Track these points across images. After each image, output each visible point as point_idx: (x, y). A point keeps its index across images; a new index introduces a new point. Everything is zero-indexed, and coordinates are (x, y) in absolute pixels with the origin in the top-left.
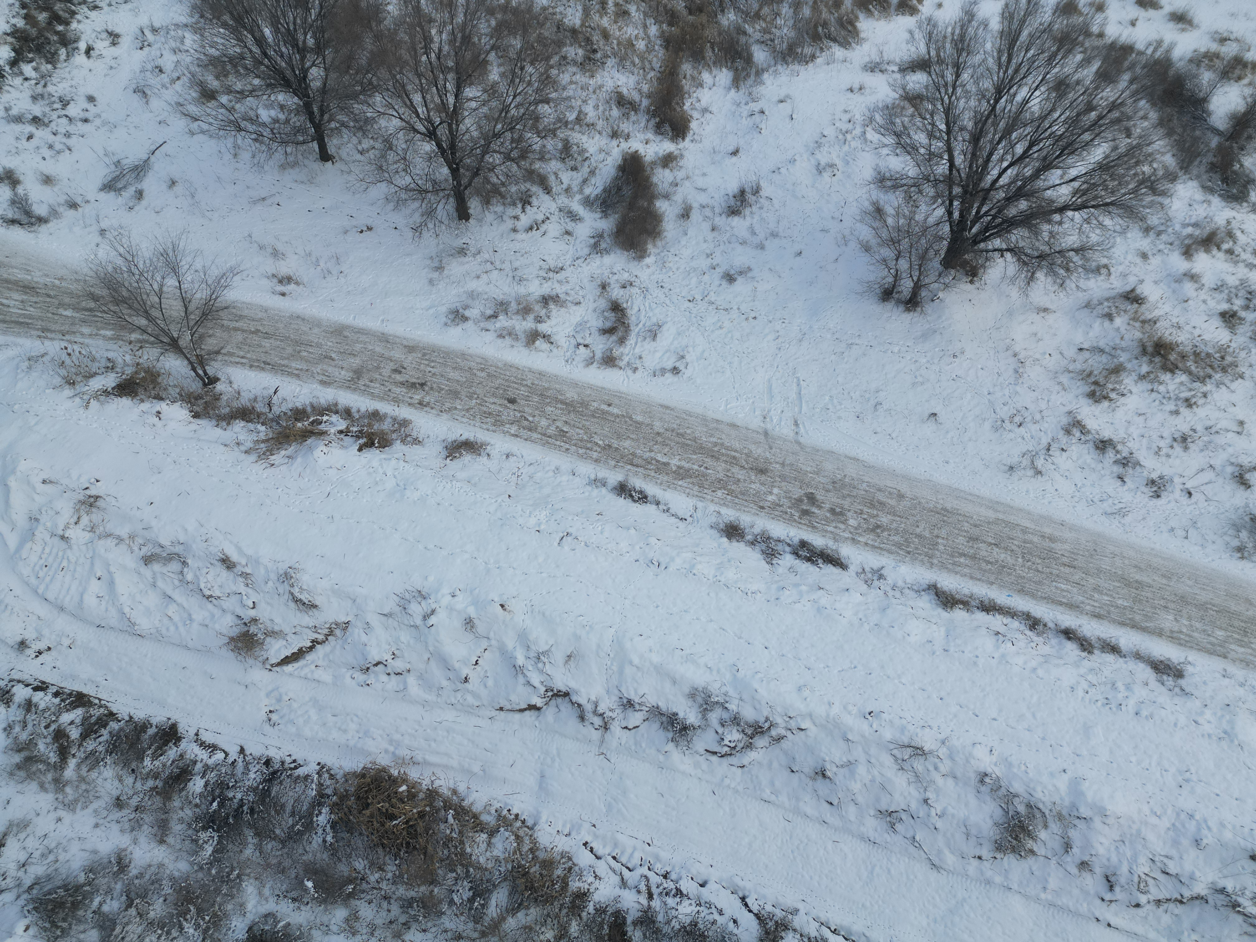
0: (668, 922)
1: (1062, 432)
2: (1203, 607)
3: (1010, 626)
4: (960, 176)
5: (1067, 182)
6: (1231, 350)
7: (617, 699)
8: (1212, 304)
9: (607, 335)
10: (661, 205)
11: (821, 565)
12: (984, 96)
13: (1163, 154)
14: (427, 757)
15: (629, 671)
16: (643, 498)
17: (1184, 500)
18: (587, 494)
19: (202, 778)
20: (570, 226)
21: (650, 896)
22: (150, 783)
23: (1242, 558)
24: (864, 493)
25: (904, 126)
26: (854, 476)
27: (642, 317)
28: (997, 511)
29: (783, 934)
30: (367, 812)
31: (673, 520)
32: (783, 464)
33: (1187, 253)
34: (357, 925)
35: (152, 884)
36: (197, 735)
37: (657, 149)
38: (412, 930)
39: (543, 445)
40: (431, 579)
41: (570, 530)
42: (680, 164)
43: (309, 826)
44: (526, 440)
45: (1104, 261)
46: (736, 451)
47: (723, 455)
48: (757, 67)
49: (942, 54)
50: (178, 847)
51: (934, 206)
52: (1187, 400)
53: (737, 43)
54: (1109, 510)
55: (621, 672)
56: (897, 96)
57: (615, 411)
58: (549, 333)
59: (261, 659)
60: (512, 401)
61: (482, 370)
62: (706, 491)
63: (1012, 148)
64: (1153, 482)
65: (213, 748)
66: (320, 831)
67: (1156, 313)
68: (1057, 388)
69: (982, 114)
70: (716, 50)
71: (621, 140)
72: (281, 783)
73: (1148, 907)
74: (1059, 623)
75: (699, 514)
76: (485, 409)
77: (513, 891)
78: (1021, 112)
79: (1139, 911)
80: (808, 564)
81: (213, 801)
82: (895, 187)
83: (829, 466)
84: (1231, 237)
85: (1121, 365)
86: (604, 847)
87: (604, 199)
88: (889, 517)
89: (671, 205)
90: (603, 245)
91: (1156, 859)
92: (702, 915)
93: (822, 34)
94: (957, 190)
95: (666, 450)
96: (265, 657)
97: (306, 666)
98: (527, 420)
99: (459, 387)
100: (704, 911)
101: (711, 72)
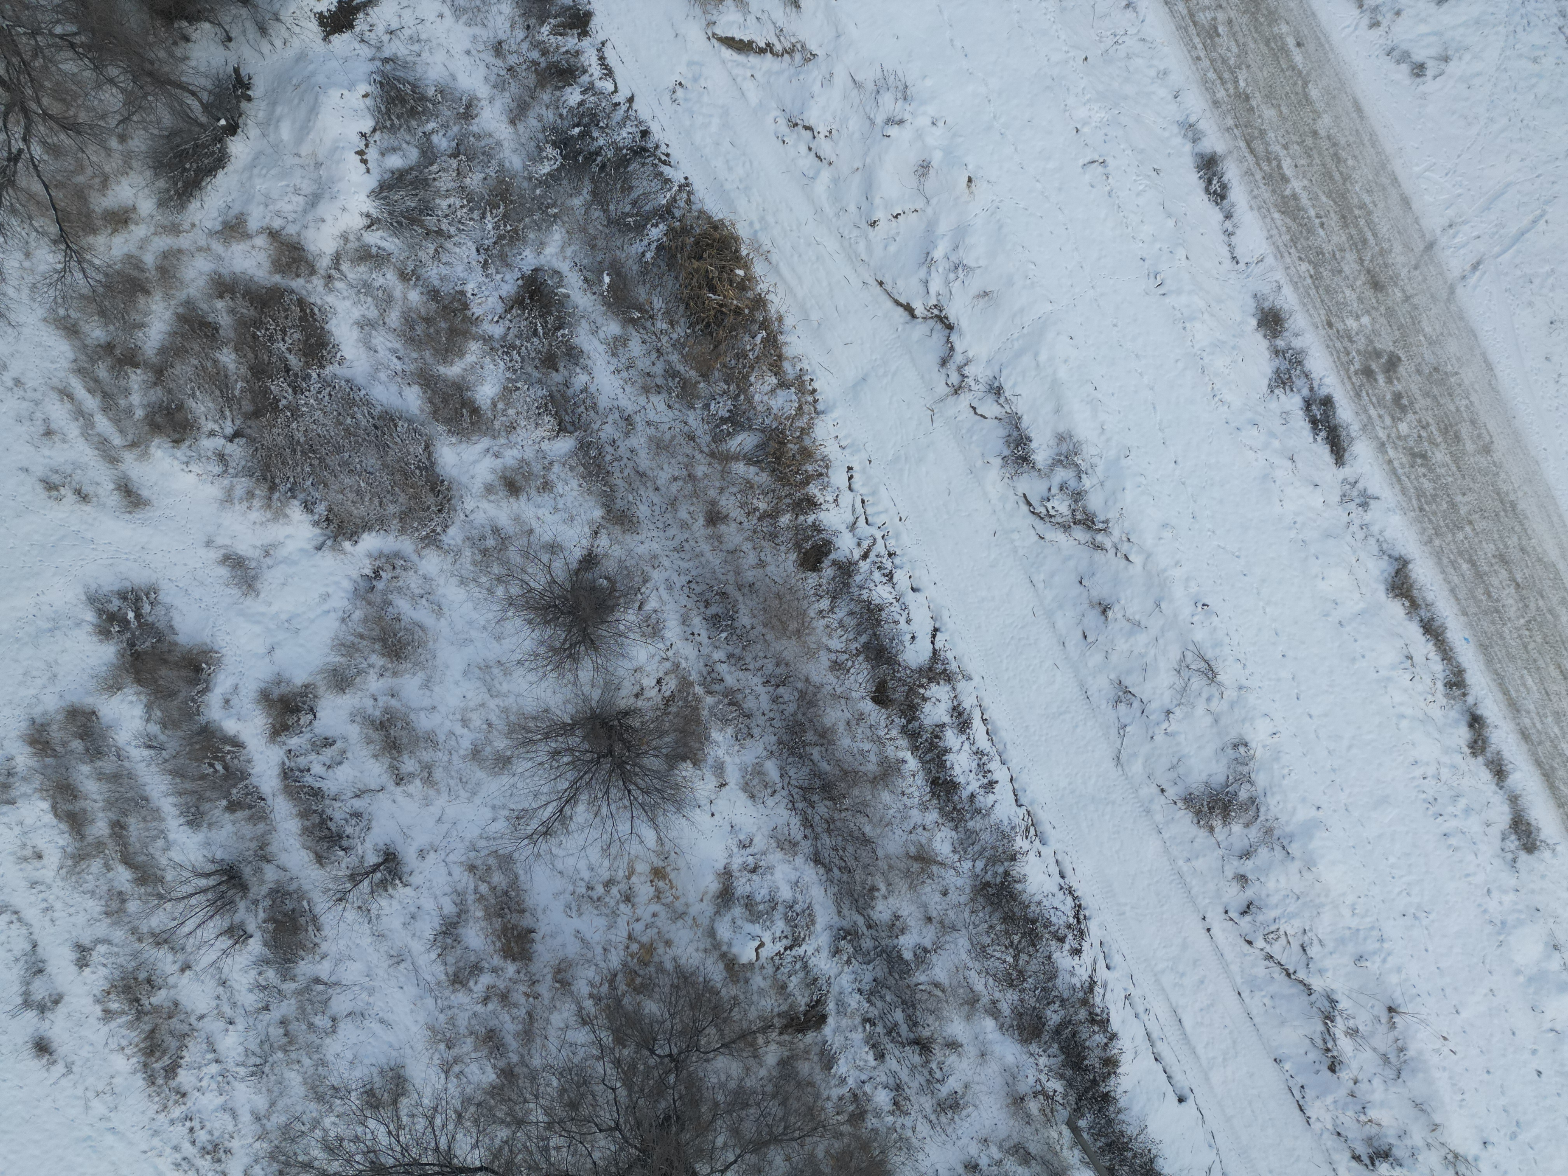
0: (861, 588)
3: (1431, 663)
7: (991, 376)
11: (1319, 439)
14: (781, 264)
15: (1027, 360)
16: (1219, 196)
18: (1166, 134)
19: (583, 93)
21: (865, 556)
22: (535, 55)
24: (1453, 409)
26: (1467, 382)
29: (942, 682)
30: (696, 264)
31: (1225, 251)
32: (1407, 298)
34: (621, 351)
35: (484, 154)
36: (603, 44)
38: (660, 397)
39: (1179, 28)
40: (929, 83)
41: (1109, 160)
43: (639, 229)
46: (1375, 235)
47: (1357, 226)
50: (523, 141)
55: (1019, 354)
57: (1298, 58)
59: (709, 17)
62: (1292, 251)
65: (608, 72)
66: (646, 242)
72: (643, 165)
73: (1257, 952)
74: (1481, 705)
75: (1258, 270)
77: (761, 446)
79: (1247, 946)
80: (1308, 426)
81: (578, 125)
83: (1452, 347)
86: (863, 485)
88: (1448, 458)
91: (1309, 934)
92: (892, 609)
95: (1303, 162)
96: (714, 19)
97: (744, 66)
100: (896, 608)
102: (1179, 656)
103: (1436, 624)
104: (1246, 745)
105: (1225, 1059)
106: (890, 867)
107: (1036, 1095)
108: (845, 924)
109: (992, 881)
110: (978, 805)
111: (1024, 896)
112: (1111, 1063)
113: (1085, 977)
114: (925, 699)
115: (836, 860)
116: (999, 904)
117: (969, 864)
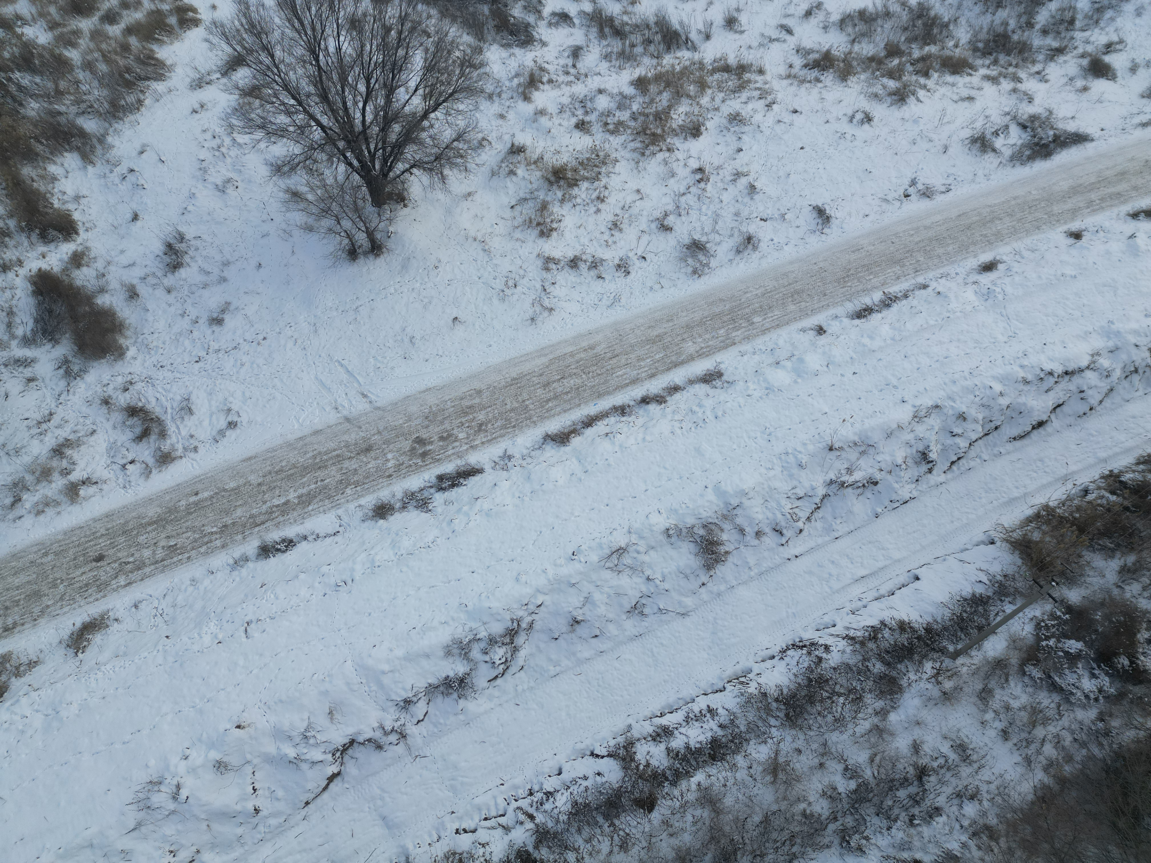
0: (558, 821)
1: (544, 272)
2: (701, 323)
3: (610, 423)
4: (335, 132)
5: (413, 94)
6: (598, 147)
7: (395, 708)
8: (565, 123)
9: (144, 440)
10: (103, 301)
11: (465, 483)
12: (304, 62)
13: (461, 36)
15: (386, 680)
16: (289, 544)
17: (644, 264)
18: (238, 579)
20: (28, 372)
21: (532, 817)
23: (700, 276)
24: (452, 409)
25: (262, 118)
26: (437, 402)
27: (166, 404)
28: (546, 355)
29: (634, 750)
31: (328, 540)
32: (379, 432)
33: (527, 98)
37: (58, 256)
39: (163, 571)
40: (152, 763)
41: (247, 619)
42: (92, 255)
44: (142, 580)
45: (480, 136)
46: (335, 450)
47: (327, 461)
48: (95, 136)
49: (246, 45)
51: (334, 166)
52: (598, 198)
53: (59, 124)
54: (609, 303)
55: (381, 686)
56: (237, 97)
57: (206, 494)
58: (86, 476)
60: (100, 558)
61: (46, 554)
62: (336, 498)
63: (356, 90)
64: (619, 266)
67: (538, 151)
68: (518, 244)
69: (314, 76)
70: (45, 142)
71: (16, 269)
73: (806, 526)
74: (635, 398)
75: (345, 518)
76: (78, 585)
78: (341, 59)
79: (804, 533)
80: (455, 490)
82: (293, 169)
83: (414, 409)
84: (543, 71)
85: (544, 201)
86: (472, 819)
87: (42, 329)
88: (483, 412)
89: (113, 295)
90: (76, 368)
91: (790, 495)
92: (575, 792)
93: (132, 79)
94: (341, 144)
95: (277, 492)
98: (129, 563)
99: (35, 587)
100: (574, 789)
101: (55, 163)
102: (609, 572)
103: (586, 420)
104: (668, 529)
105: (883, 549)
106: (785, 798)
107: (939, 683)
108: (837, 841)
109: (784, 712)
110: (727, 722)
111: (792, 687)
112: (903, 626)
113: (844, 642)
114: (648, 765)
115: (786, 848)
116: (801, 707)
117: (773, 730)
